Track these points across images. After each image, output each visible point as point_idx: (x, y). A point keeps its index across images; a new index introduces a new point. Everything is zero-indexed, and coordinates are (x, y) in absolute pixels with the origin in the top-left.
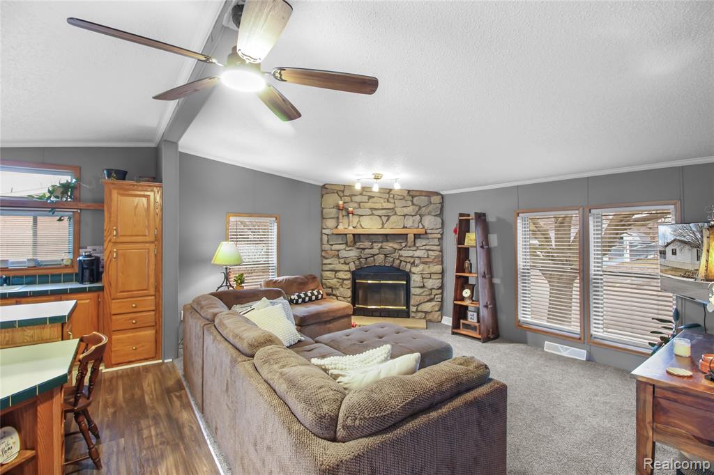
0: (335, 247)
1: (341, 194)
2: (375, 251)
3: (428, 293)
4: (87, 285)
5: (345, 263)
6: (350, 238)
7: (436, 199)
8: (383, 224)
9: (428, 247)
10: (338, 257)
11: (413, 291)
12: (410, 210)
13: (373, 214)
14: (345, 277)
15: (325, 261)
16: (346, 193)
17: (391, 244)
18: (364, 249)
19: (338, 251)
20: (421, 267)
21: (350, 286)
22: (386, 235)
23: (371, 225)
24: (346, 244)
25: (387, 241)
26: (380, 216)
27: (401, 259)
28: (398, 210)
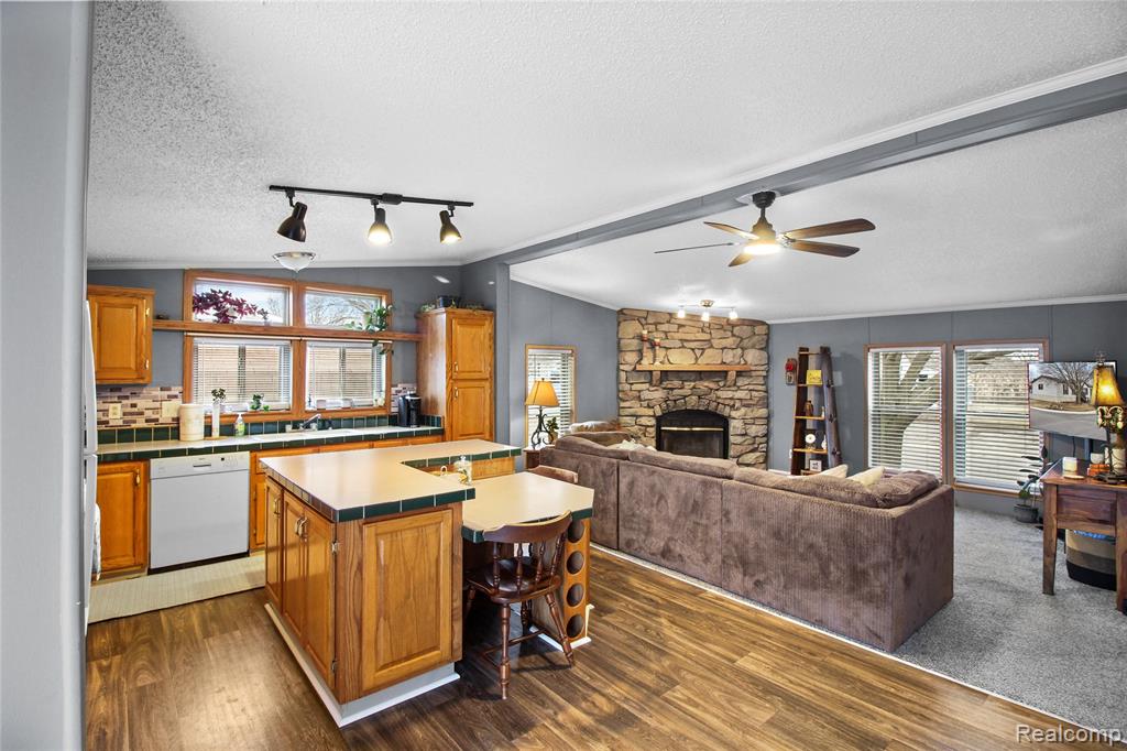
0: (635, 387)
1: (643, 321)
2: (686, 391)
3: (751, 442)
4: (414, 429)
5: (649, 407)
6: (656, 376)
7: (760, 330)
8: (697, 359)
9: (751, 387)
10: (639, 398)
11: (732, 439)
12: (730, 341)
13: (683, 347)
14: (649, 424)
15: (622, 404)
16: (650, 320)
17: (706, 384)
18: (672, 389)
19: (639, 391)
20: (743, 410)
21: (654, 434)
22: (700, 372)
23: (681, 360)
24: (651, 383)
25: (701, 379)
26: (693, 350)
27: (720, 401)
28: (715, 343)
